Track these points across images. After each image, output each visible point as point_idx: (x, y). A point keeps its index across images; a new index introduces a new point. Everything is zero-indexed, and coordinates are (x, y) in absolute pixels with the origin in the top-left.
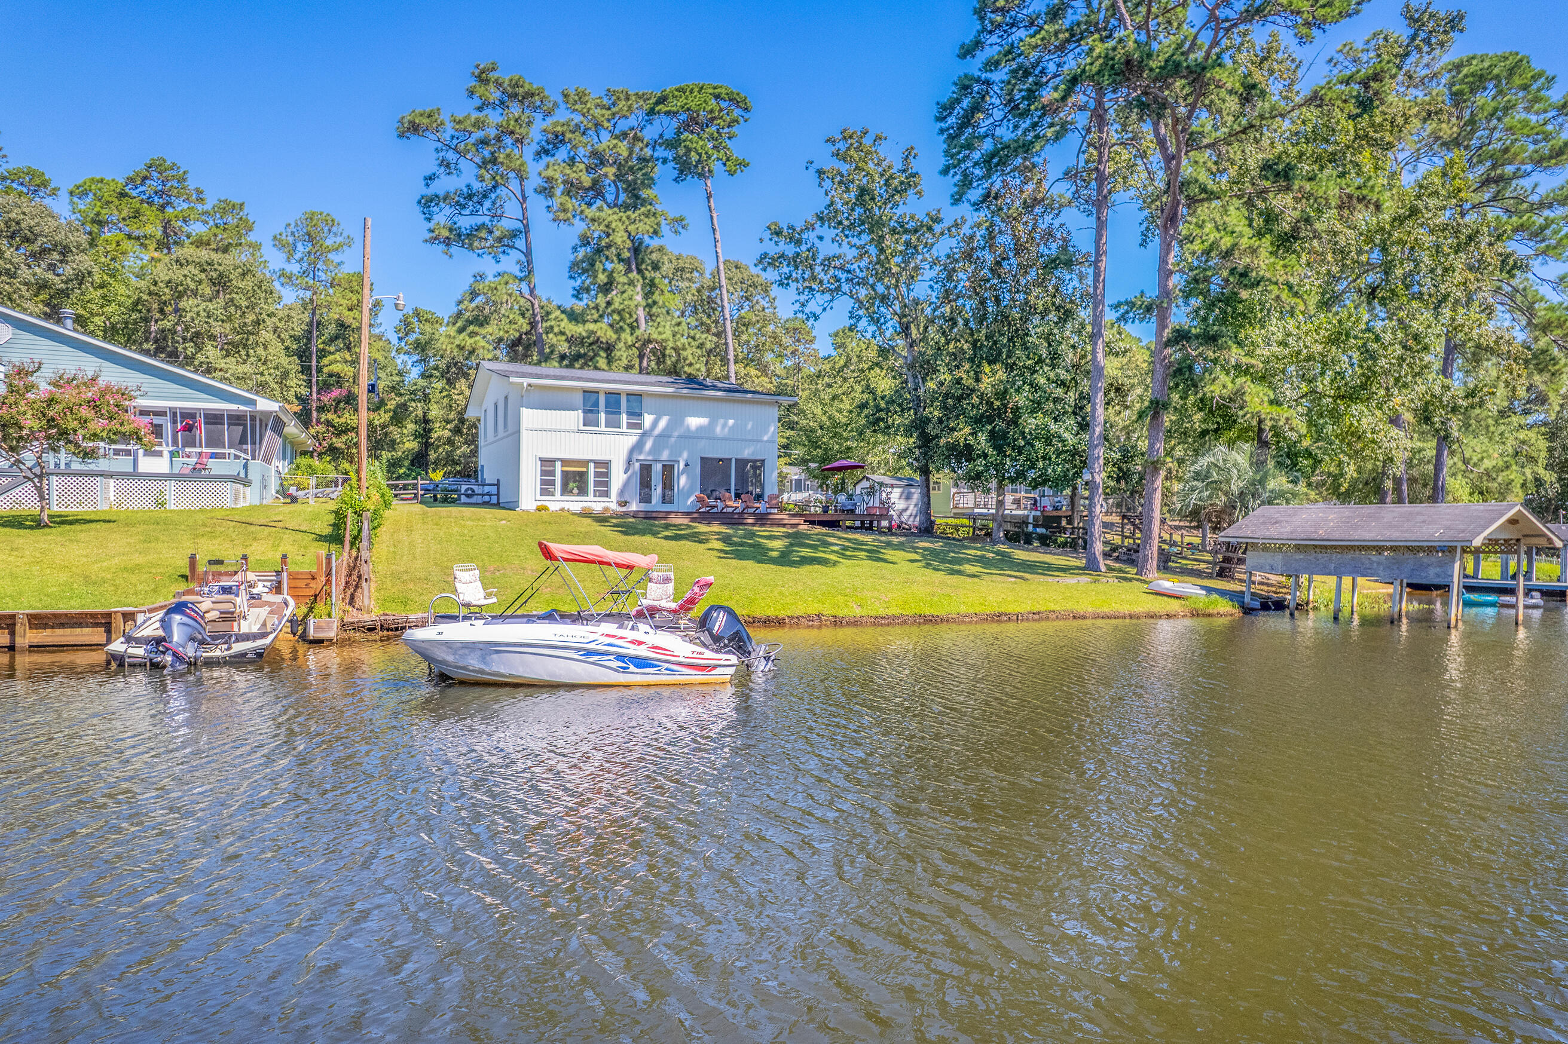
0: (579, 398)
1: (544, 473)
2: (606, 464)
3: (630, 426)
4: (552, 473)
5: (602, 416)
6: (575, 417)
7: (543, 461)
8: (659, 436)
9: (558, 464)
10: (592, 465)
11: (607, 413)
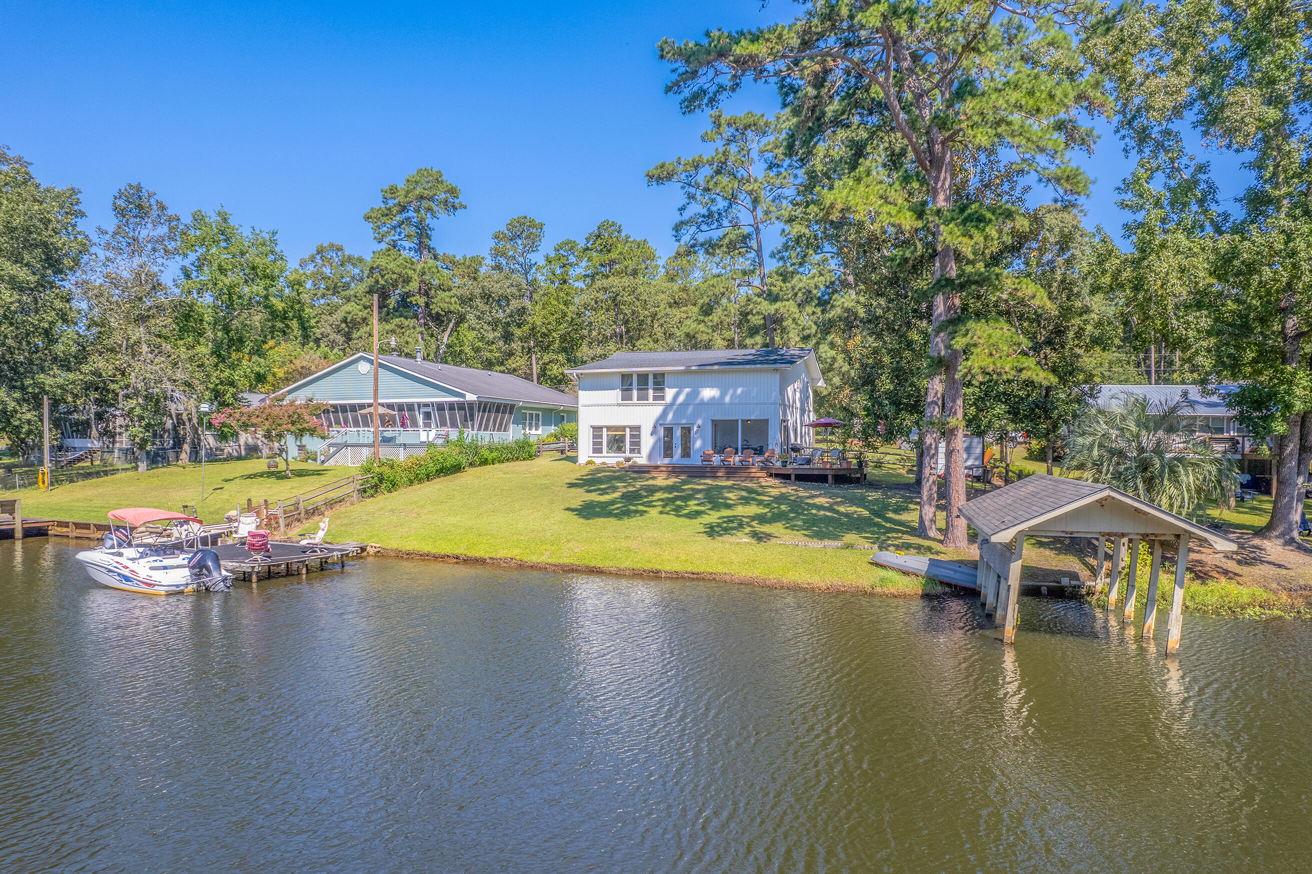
0: (618, 380)
1: (594, 437)
2: (638, 428)
3: (655, 398)
4: (601, 437)
5: (635, 393)
6: (615, 395)
7: (594, 428)
8: (681, 405)
9: (605, 430)
10: (628, 430)
11: (638, 389)
